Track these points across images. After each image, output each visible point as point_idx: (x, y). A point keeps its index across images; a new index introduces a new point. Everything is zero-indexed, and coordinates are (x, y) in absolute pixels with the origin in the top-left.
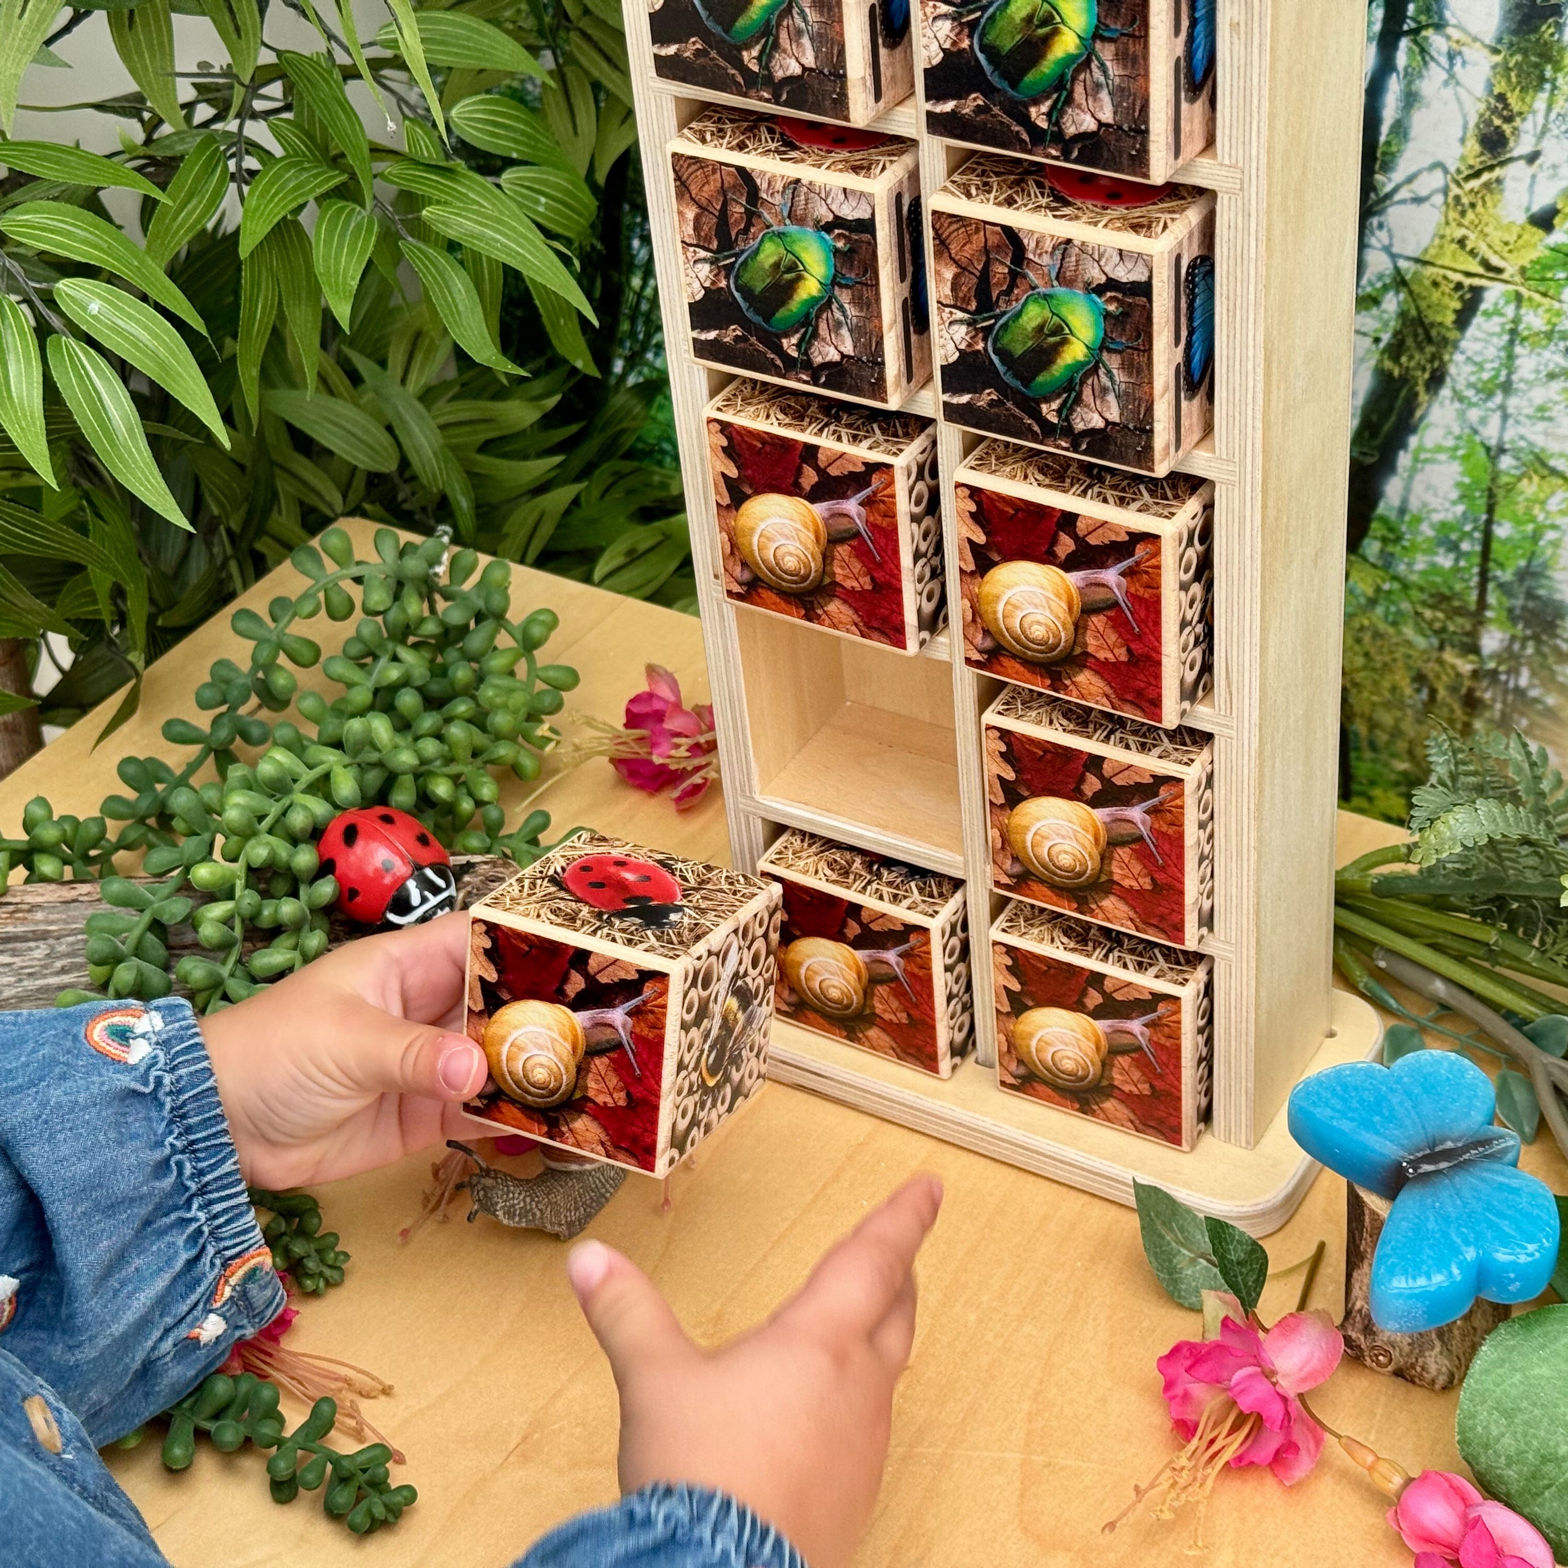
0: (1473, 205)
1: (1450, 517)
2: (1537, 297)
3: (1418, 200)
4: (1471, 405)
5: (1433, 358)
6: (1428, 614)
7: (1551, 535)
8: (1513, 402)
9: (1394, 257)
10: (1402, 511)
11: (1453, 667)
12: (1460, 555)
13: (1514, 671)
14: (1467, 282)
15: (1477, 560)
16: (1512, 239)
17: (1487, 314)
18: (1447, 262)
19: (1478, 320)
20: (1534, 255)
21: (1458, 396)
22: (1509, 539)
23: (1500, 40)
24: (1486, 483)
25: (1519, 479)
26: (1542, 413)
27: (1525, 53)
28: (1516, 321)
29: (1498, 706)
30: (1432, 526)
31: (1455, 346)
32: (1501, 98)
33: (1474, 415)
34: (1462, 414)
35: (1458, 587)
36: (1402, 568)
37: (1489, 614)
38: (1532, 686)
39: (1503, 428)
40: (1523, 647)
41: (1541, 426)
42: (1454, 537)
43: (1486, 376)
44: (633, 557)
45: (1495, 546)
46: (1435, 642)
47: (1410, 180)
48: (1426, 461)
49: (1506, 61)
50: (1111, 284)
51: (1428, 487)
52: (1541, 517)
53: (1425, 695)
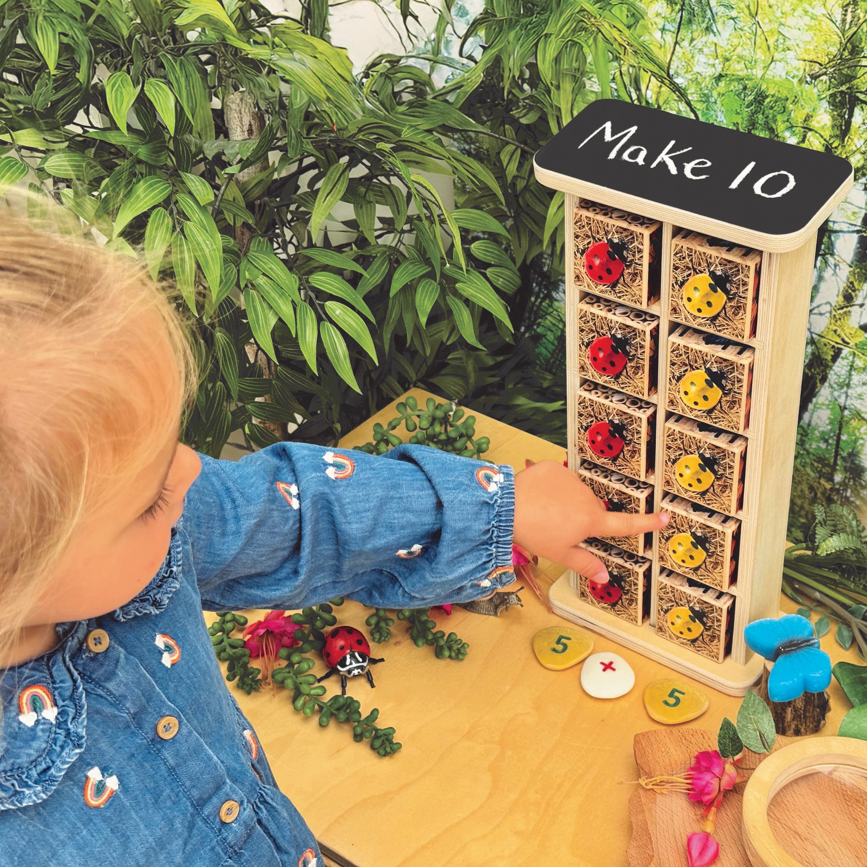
0: (840, 319)
1: (825, 430)
2: (861, 355)
3: (821, 314)
4: (835, 390)
5: (823, 371)
6: (816, 464)
7: (861, 441)
8: (850, 391)
9: (811, 333)
10: (809, 425)
11: (824, 486)
12: (828, 444)
13: (845, 490)
14: (837, 346)
15: (834, 447)
16: (853, 332)
17: (842, 358)
18: (830, 337)
19: (839, 360)
20: (861, 339)
21: (831, 386)
22: (846, 441)
23: (852, 263)
24: (839, 419)
25: (851, 419)
26: (860, 397)
27: (861, 269)
28: (853, 362)
29: (839, 502)
30: (819, 432)
31: (831, 368)
32: (852, 283)
33: (836, 394)
34: (832, 393)
35: (827, 456)
36: (807, 446)
37: (838, 467)
38: (851, 496)
39: (846, 400)
40: (849, 481)
41: (859, 401)
42: (826, 437)
43: (841, 380)
45: (841, 442)
46: (818, 475)
47: (818, 306)
48: (818, 408)
49: (854, 271)
51: (819, 418)
52: (858, 434)
53: (813, 494)
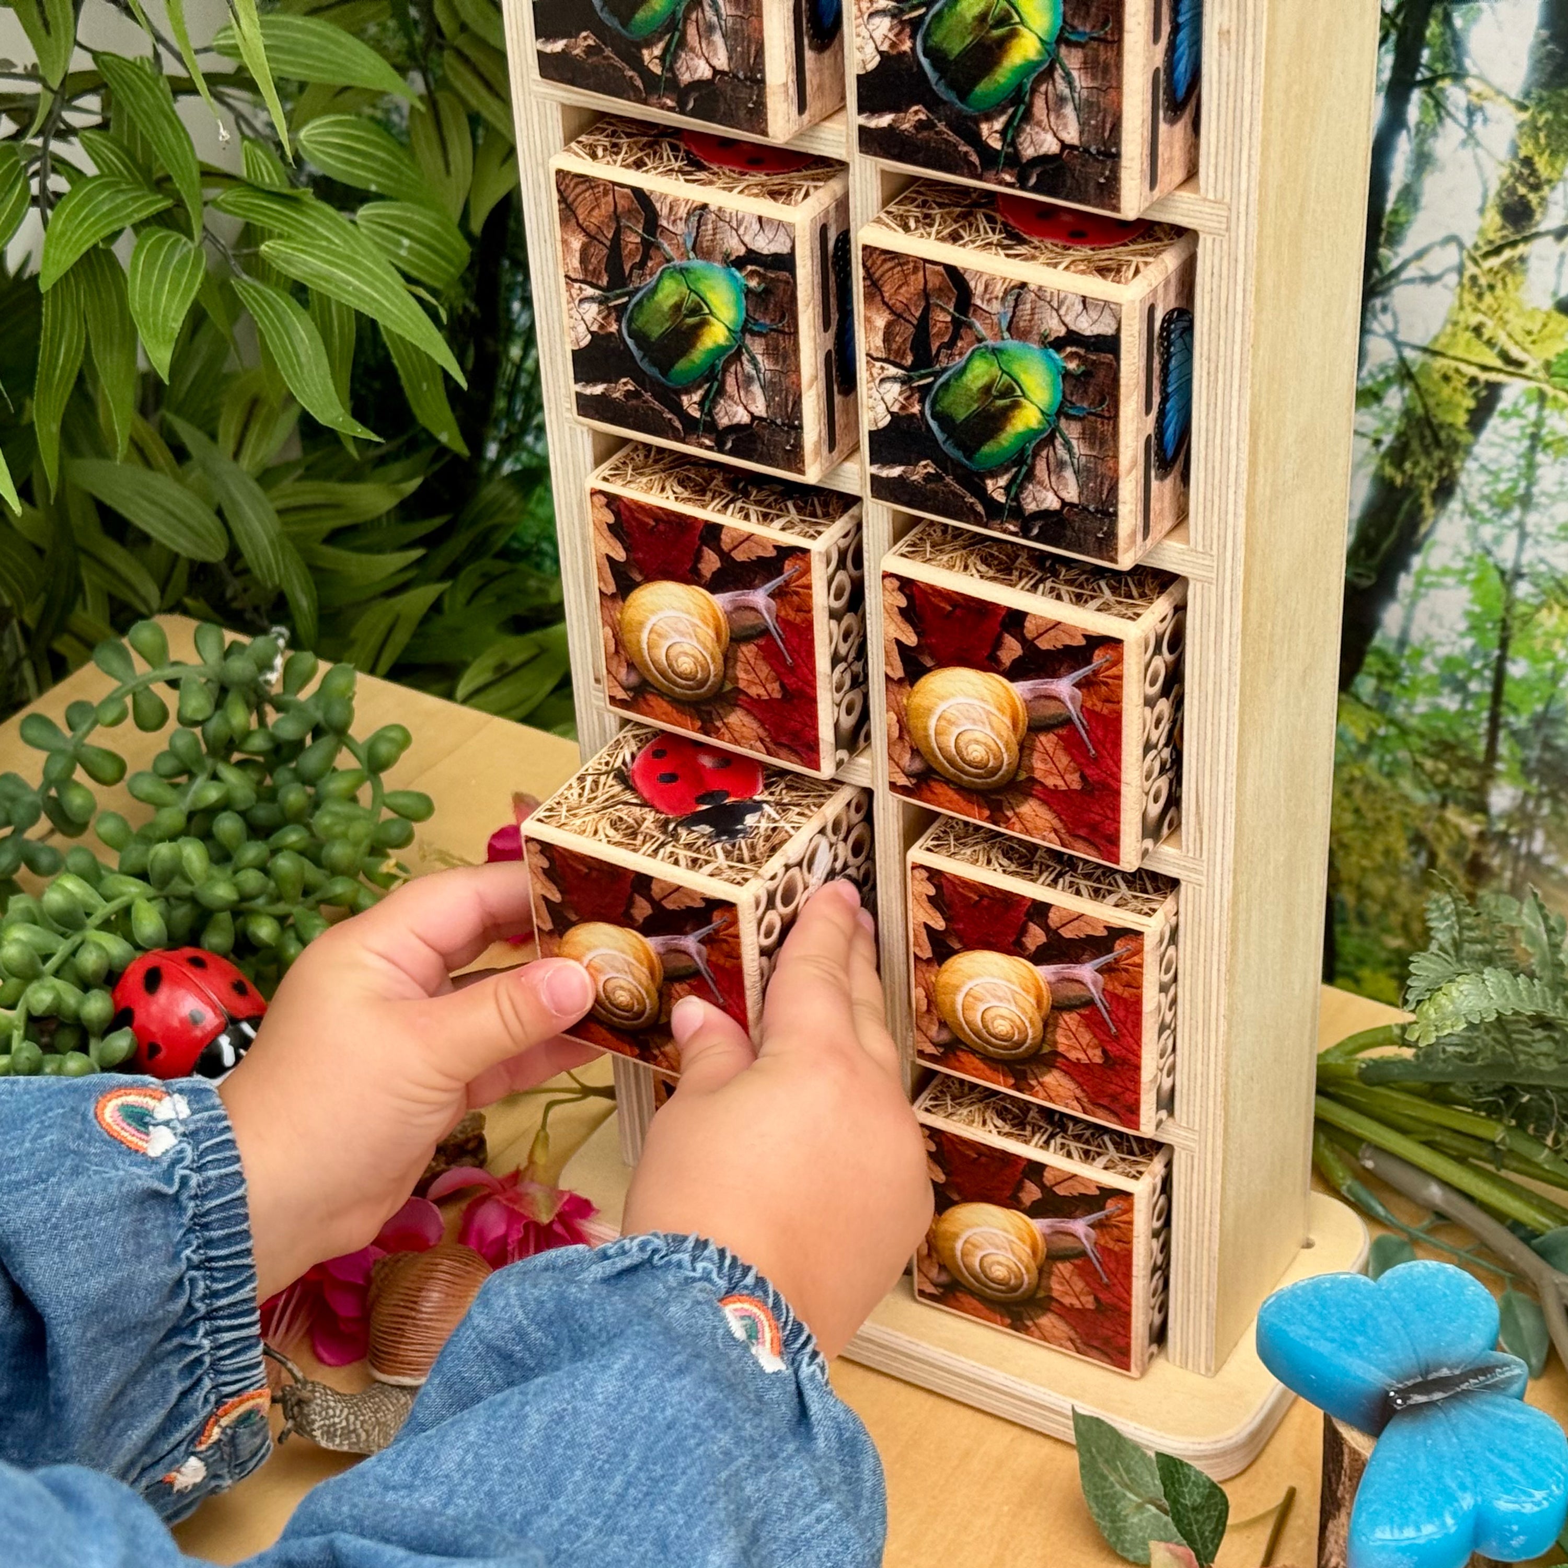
0: (1491, 287)
1: (1457, 652)
2: (1563, 396)
3: (1428, 280)
4: (1484, 521)
5: (1442, 464)
6: (1429, 764)
8: (1532, 519)
9: (1398, 345)
10: (1402, 642)
11: (1457, 827)
12: (1468, 696)
13: (1527, 834)
14: (1484, 376)
15: (1487, 702)
16: (1536, 327)
17: (1505, 415)
18: (1459, 352)
19: (1494, 421)
20: (1561, 347)
22: (1524, 680)
23: (1527, 95)
24: (1499, 613)
25: (1538, 609)
27: (1556, 109)
28: (1539, 424)
29: (1508, 874)
30: (1436, 662)
31: (1468, 451)
32: (1528, 162)
33: (1487, 532)
34: (1473, 532)
35: (1465, 734)
36: (1400, 710)
37: (1500, 766)
38: (1546, 852)
39: (1520, 549)
40: (1538, 806)
42: (1461, 675)
43: (1502, 487)
44: (503, 673)
45: (1508, 687)
46: (1436, 797)
47: (1419, 255)
48: (1431, 585)
49: (1534, 119)
50: (1072, 338)
51: (1432, 616)
52: (1562, 654)
53: (1423, 859)
